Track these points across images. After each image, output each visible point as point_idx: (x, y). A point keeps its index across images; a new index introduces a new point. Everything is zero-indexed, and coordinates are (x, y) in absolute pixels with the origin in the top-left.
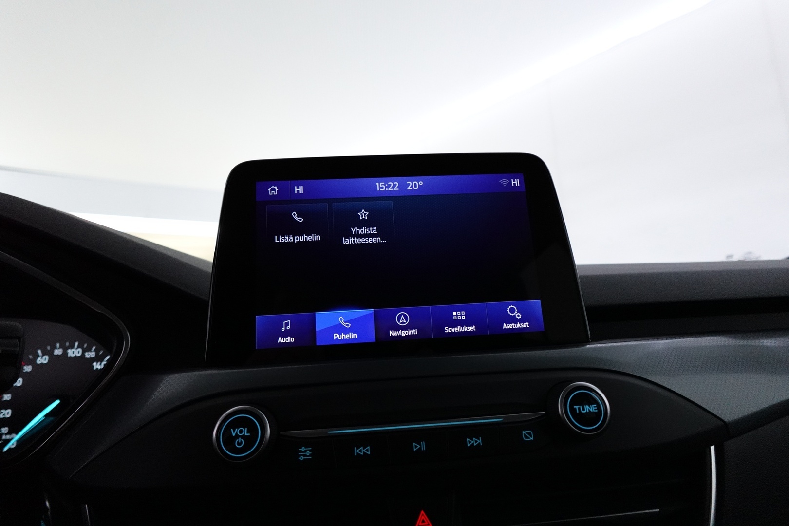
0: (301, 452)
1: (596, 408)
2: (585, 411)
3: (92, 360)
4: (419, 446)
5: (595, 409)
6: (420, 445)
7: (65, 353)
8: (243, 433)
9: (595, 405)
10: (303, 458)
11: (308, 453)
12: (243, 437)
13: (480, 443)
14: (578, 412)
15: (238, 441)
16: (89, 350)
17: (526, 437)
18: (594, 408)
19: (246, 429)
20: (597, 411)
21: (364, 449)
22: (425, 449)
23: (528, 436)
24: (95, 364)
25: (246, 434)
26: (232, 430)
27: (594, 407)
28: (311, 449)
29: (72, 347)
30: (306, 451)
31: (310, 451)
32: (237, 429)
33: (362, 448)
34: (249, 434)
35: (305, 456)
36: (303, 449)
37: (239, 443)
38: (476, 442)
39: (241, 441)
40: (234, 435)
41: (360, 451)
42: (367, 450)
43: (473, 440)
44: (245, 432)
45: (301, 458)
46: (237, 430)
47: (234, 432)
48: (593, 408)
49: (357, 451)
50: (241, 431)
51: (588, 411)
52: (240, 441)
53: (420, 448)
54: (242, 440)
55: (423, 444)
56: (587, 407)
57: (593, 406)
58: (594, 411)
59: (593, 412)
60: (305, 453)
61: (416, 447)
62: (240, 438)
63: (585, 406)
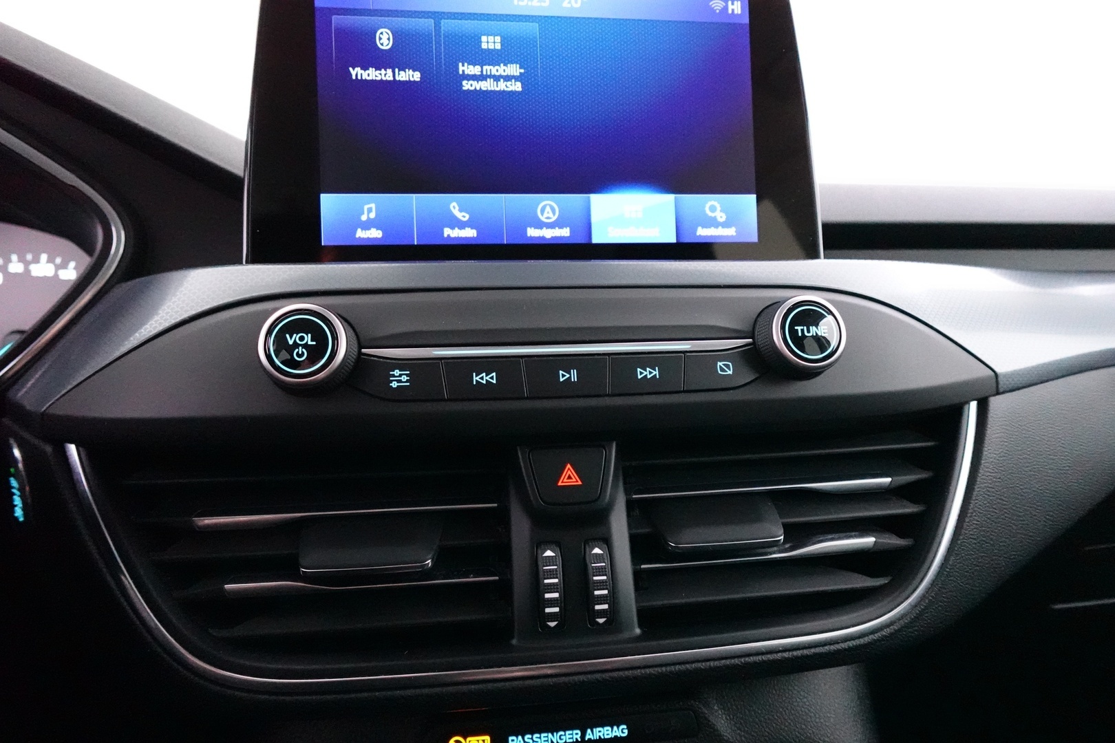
0: (393, 376)
1: (826, 331)
2: (811, 334)
4: (568, 376)
6: (570, 373)
7: (27, 271)
8: (305, 342)
9: (826, 327)
11: (404, 378)
12: (306, 346)
13: (656, 375)
14: (800, 335)
15: (298, 352)
16: (64, 266)
18: (823, 331)
19: (309, 335)
20: (827, 335)
21: (487, 376)
22: (576, 380)
23: (726, 369)
25: (310, 343)
26: (288, 336)
29: (36, 260)
30: (400, 375)
31: (407, 375)
32: (295, 335)
34: (314, 343)
36: (397, 372)
38: (650, 373)
39: (303, 352)
40: (291, 342)
41: (482, 378)
43: (646, 371)
44: (308, 339)
45: (395, 385)
46: (296, 337)
47: (291, 338)
50: (302, 339)
51: (815, 334)
52: (300, 353)
54: (304, 350)
56: (814, 328)
57: (823, 327)
59: (822, 336)
61: (563, 376)
62: (300, 348)
63: (811, 327)
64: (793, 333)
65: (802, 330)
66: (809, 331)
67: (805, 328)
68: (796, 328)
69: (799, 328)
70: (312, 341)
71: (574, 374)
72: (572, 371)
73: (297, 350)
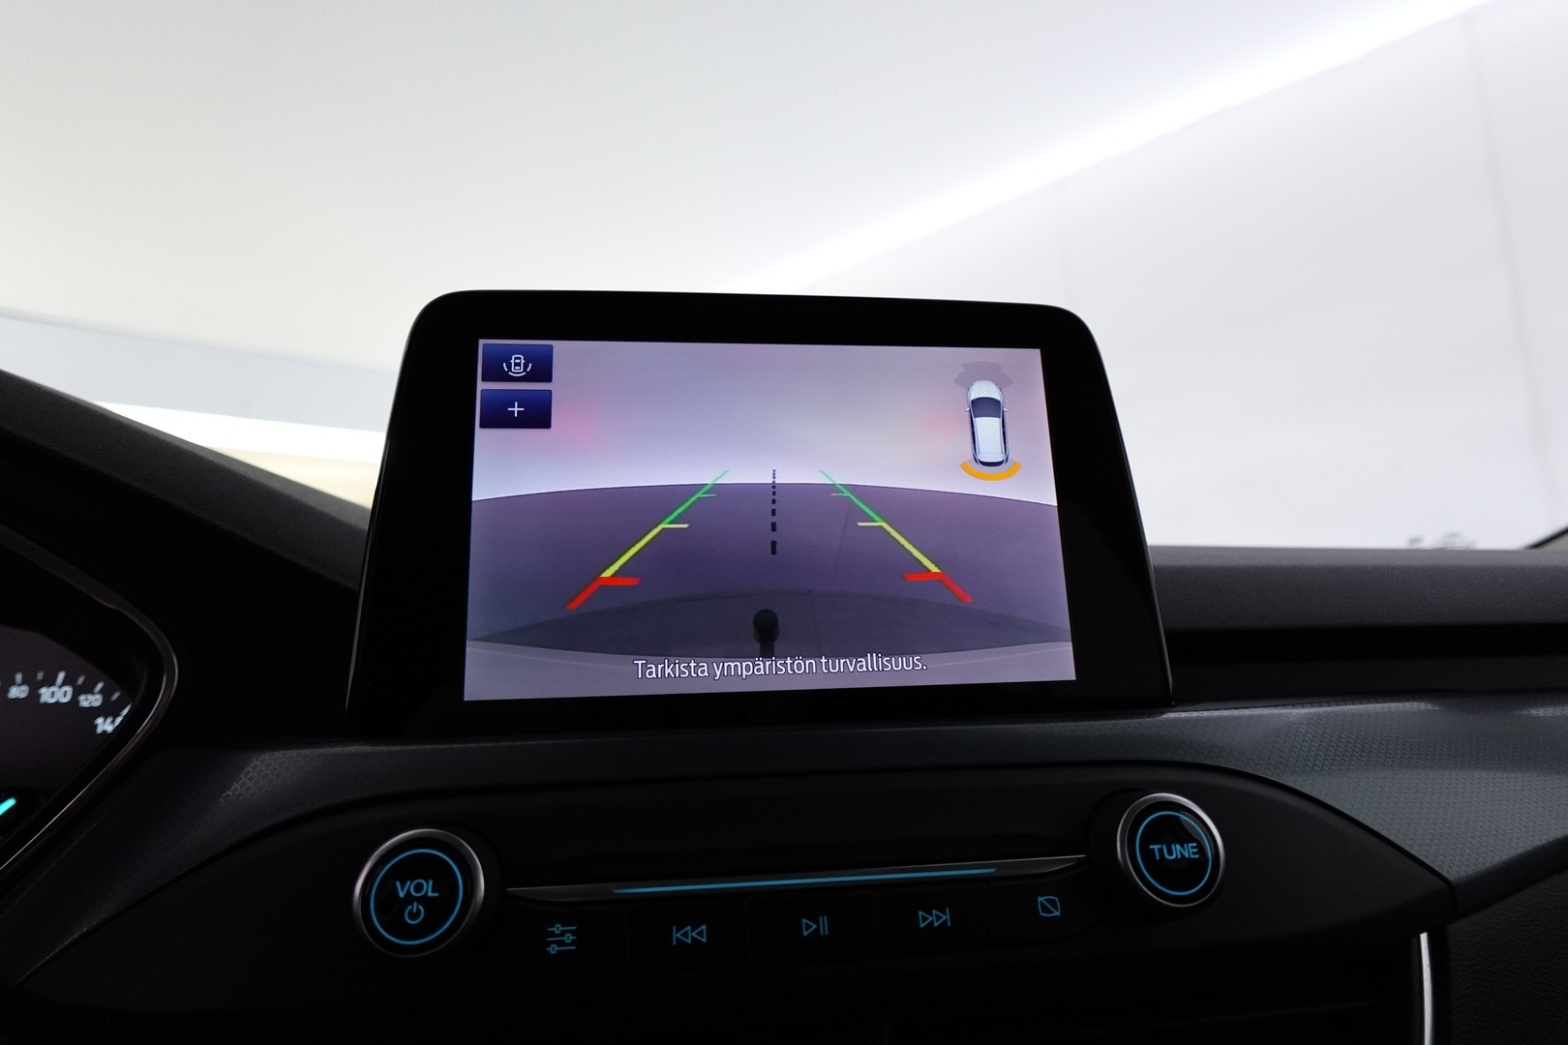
0: (553, 934)
1: (1196, 850)
2: (1173, 857)
3: (94, 712)
4: (815, 926)
5: (1194, 853)
6: (817, 923)
7: (34, 695)
8: (423, 893)
9: (1195, 844)
10: (556, 949)
11: (569, 938)
12: (424, 900)
13: (946, 920)
14: (1158, 857)
15: (411, 910)
16: (88, 689)
17: (1046, 910)
18: (1191, 851)
19: (431, 882)
20: (1197, 856)
21: (692, 930)
22: (827, 933)
23: (1049, 907)
24: (100, 721)
25: (430, 894)
26: (398, 883)
27: (1193, 847)
28: (575, 928)
29: (50, 682)
30: (563, 933)
31: (572, 932)
32: (409, 883)
33: (689, 928)
34: (436, 895)
35: (561, 943)
36: (557, 928)
37: (414, 915)
38: (938, 918)
39: (418, 910)
40: (402, 895)
41: (685, 935)
42: (700, 934)
43: (931, 915)
44: (428, 889)
45: (553, 949)
46: (410, 885)
47: (402, 889)
48: (1189, 851)
49: (679, 935)
50: (419, 888)
51: (1179, 857)
52: (415, 910)
53: (818, 929)
54: (421, 907)
55: (824, 921)
56: (1178, 847)
57: (1190, 845)
58: (1192, 856)
59: (1190, 859)
60: (562, 938)
61: (808, 927)
62: (415, 904)
63: (1173, 846)
64: (1148, 855)
65: (1161, 851)
66: (1171, 854)
67: (1164, 847)
68: (1151, 847)
69: (1156, 847)
70: (433, 891)
71: (824, 925)
72: (821, 918)
73: (410, 907)
